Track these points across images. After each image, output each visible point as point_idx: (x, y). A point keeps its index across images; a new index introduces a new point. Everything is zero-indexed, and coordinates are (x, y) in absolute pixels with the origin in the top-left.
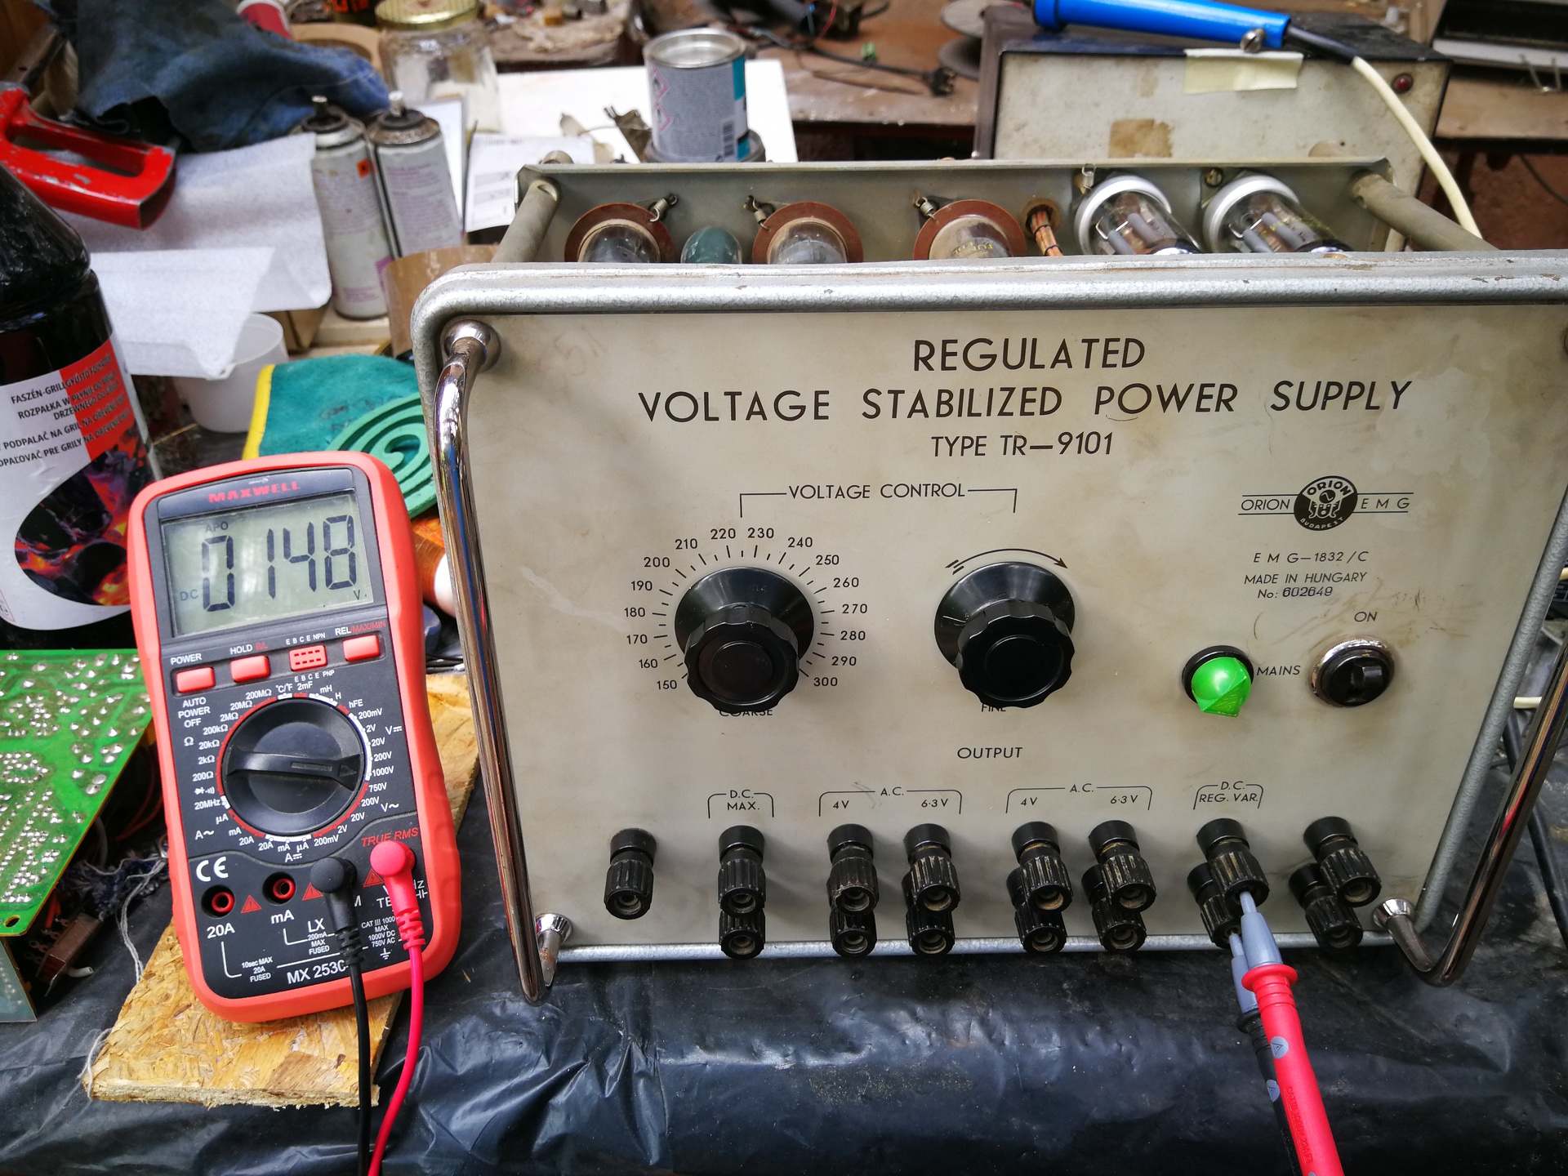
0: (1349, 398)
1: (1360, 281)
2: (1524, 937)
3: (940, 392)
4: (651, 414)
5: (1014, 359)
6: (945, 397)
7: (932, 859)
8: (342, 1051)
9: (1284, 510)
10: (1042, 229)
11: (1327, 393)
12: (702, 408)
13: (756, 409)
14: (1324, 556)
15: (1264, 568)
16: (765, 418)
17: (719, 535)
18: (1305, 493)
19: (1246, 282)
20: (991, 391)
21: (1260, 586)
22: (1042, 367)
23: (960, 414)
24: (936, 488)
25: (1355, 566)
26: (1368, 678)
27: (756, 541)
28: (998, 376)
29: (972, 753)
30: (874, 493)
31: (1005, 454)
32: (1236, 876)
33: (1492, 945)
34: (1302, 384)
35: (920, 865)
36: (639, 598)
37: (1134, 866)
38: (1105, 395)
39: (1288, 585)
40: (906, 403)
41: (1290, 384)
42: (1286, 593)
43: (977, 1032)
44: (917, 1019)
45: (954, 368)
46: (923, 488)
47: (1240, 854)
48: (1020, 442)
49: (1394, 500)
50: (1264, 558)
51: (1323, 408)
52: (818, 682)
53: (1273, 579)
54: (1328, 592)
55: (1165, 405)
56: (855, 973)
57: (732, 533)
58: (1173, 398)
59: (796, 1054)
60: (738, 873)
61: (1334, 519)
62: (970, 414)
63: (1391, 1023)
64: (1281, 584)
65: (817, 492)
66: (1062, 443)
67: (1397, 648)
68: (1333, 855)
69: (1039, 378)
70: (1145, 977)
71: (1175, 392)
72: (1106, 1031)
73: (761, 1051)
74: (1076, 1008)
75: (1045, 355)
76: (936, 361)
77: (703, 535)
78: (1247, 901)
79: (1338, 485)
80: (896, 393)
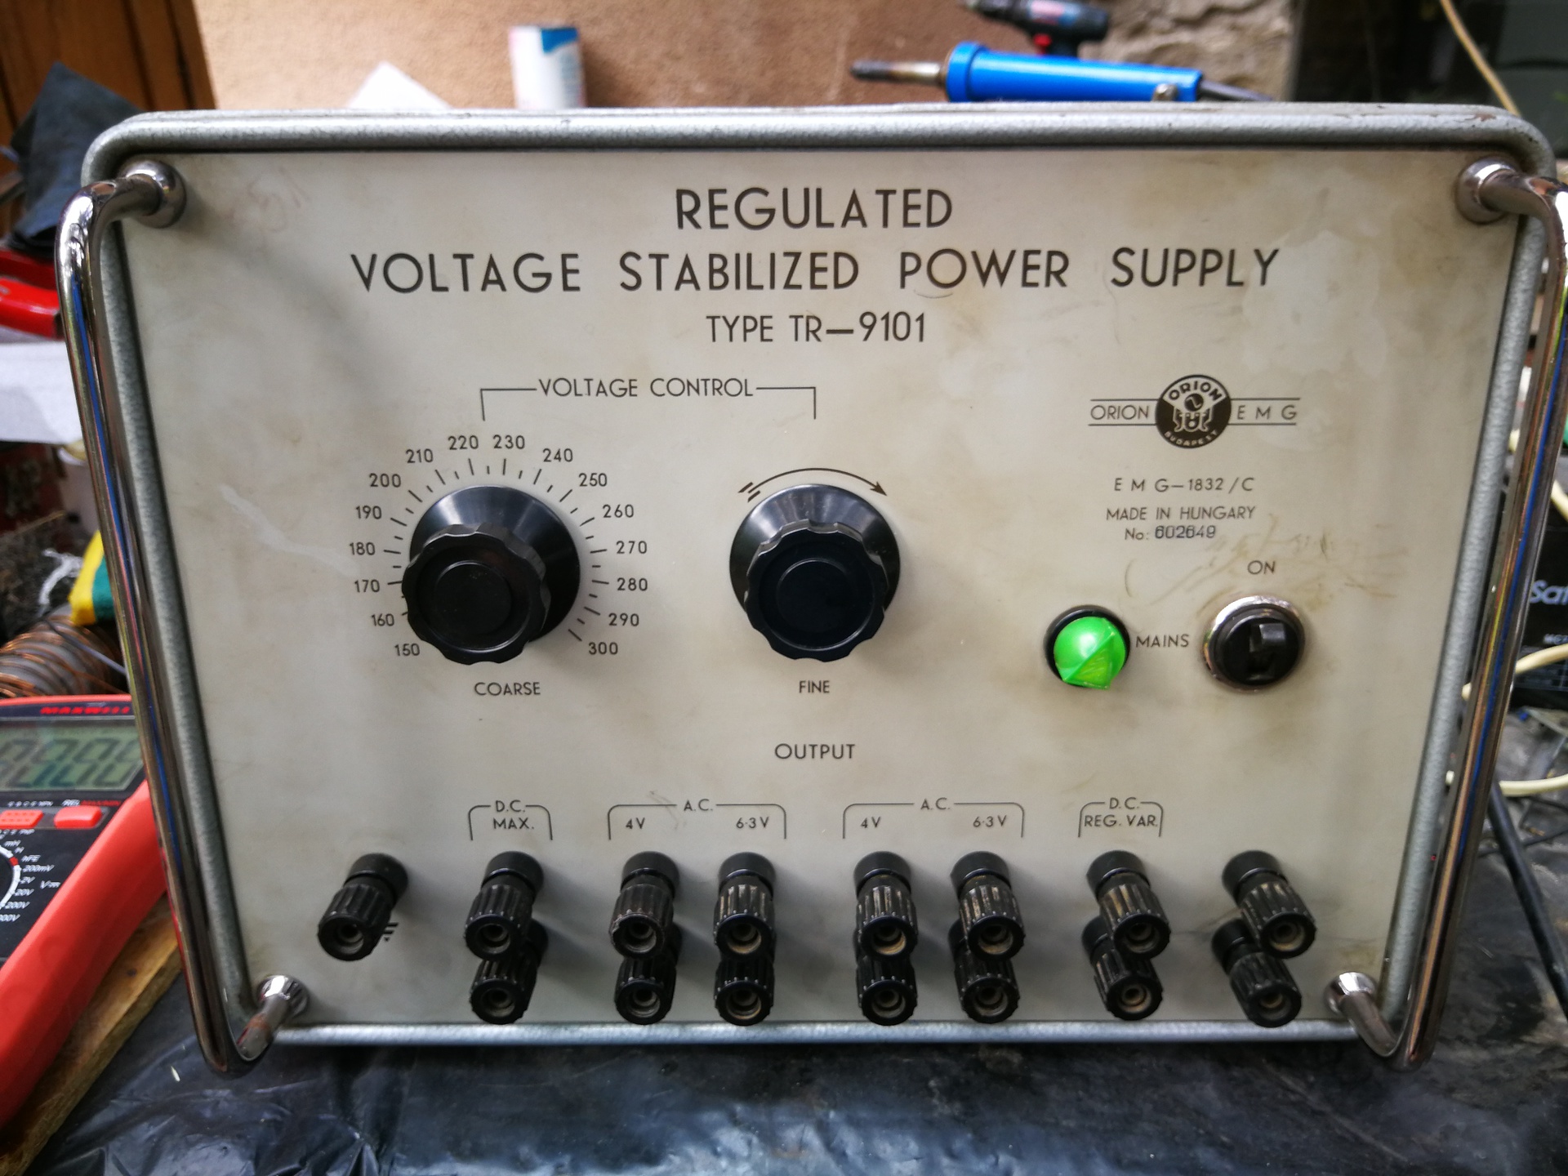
0: (1205, 271)
2: (1527, 1038)
3: (712, 257)
4: (367, 282)
5: (796, 215)
6: (718, 263)
7: (742, 888)
9: (1143, 420)
11: (1178, 264)
12: (427, 275)
13: (492, 278)
14: (1199, 483)
15: (1128, 499)
16: (503, 289)
17: (458, 443)
18: (1166, 398)
20: (773, 256)
21: (1126, 524)
22: (831, 225)
23: (738, 286)
24: (717, 385)
25: (1238, 499)
26: (1268, 642)
27: (504, 452)
28: (778, 238)
29: (793, 751)
30: (642, 389)
31: (796, 339)
32: (1125, 910)
33: (1486, 1047)
34: (1146, 252)
36: (365, 530)
37: (997, 898)
38: (911, 264)
39: (1160, 522)
40: (671, 269)
41: (1131, 252)
42: (1160, 534)
43: (812, 1140)
44: (735, 1122)
45: (725, 226)
46: (702, 384)
47: (1134, 888)
48: (814, 325)
49: (1277, 407)
50: (1126, 485)
51: (1175, 283)
52: (595, 649)
53: (1142, 513)
54: (1211, 533)
55: (984, 277)
56: (666, 1066)
57: (473, 442)
58: (992, 269)
61: (1208, 433)
62: (750, 286)
63: (1357, 1138)
64: (1152, 520)
66: (865, 326)
67: (1306, 611)
68: (1254, 892)
69: (830, 240)
70: (1037, 1076)
71: (993, 260)
72: (980, 1139)
73: (529, 1161)
74: (943, 1109)
75: (834, 210)
76: (702, 216)
77: (438, 443)
79: (1206, 387)
80: (659, 257)
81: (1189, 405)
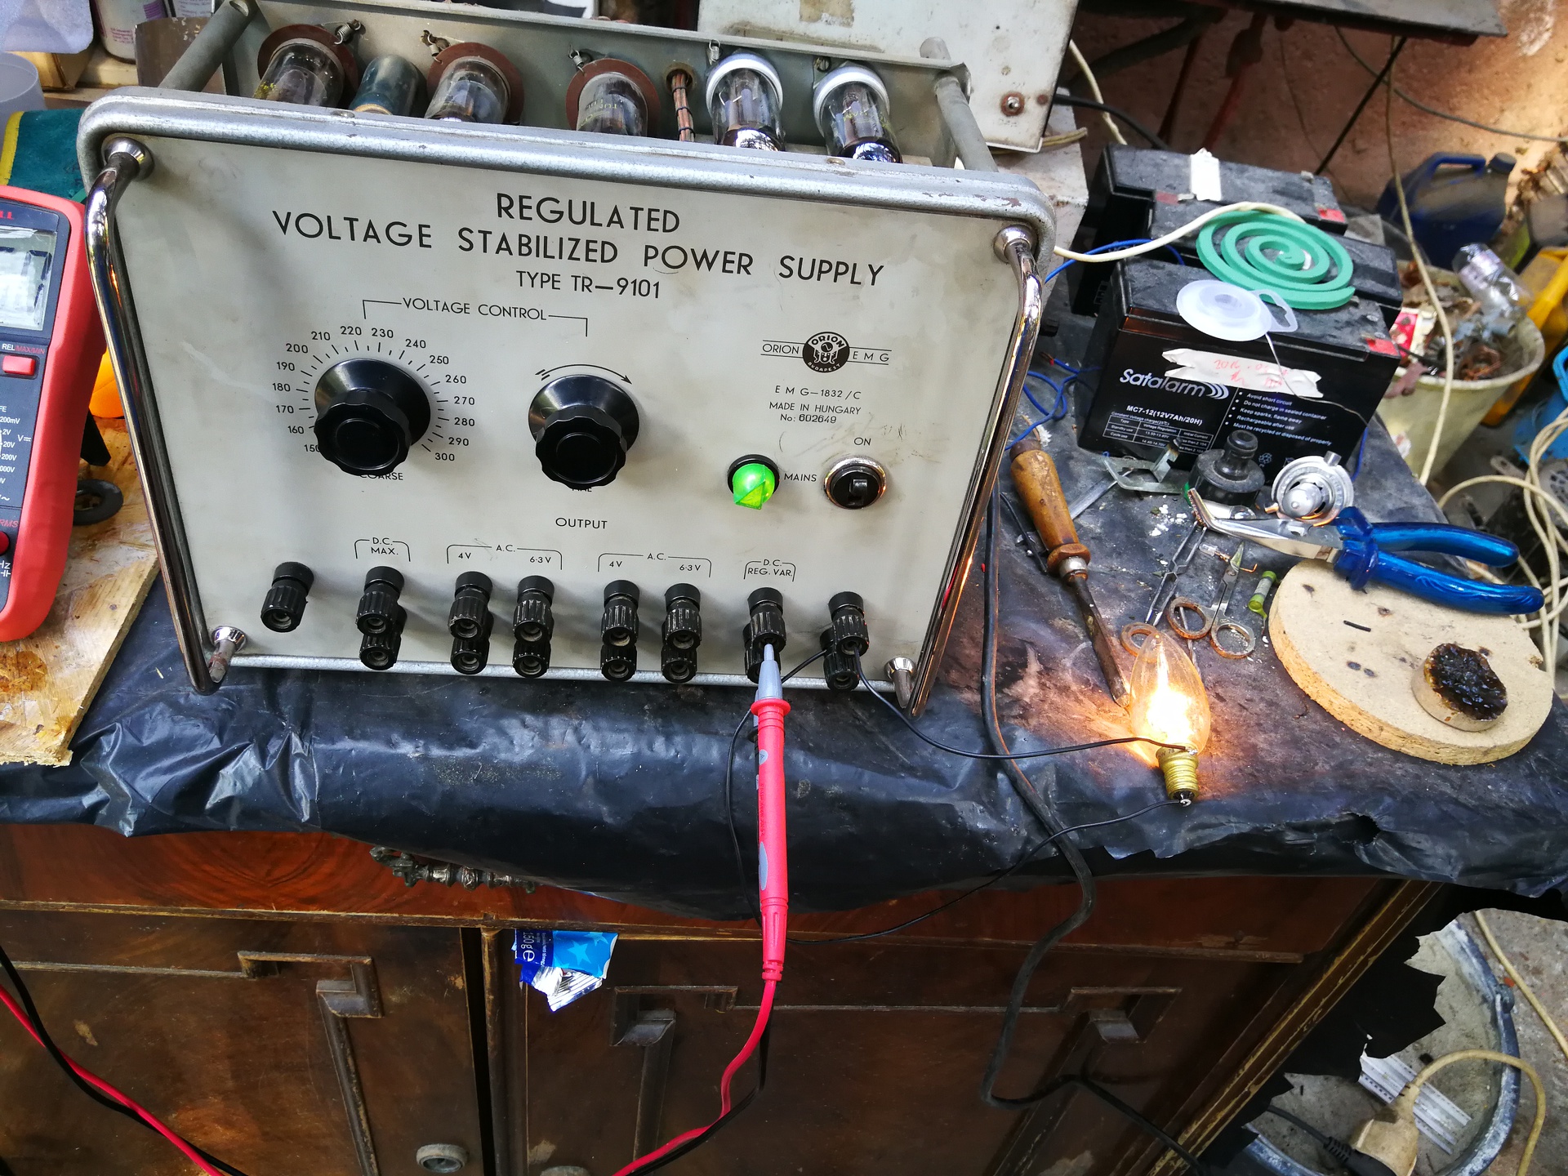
0: (837, 273)
1: (838, 185)
3: (521, 236)
4: (284, 229)
5: (578, 217)
6: (524, 240)
7: (531, 602)
8: (41, 722)
9: (795, 354)
10: (678, 91)
11: (821, 268)
12: (326, 228)
13: (371, 233)
14: (828, 392)
15: (783, 398)
16: (379, 242)
17: (348, 331)
18: (810, 343)
19: (752, 177)
20: (561, 239)
21: (784, 412)
22: (600, 225)
23: (538, 256)
24: (523, 311)
25: (851, 403)
26: (859, 488)
27: (379, 339)
28: (565, 228)
29: (567, 522)
30: (473, 310)
31: (576, 289)
34: (801, 259)
35: (522, 606)
37: (693, 617)
38: (651, 252)
39: (802, 412)
40: (493, 241)
41: (793, 259)
42: (802, 418)
43: (570, 738)
44: (524, 725)
45: (530, 219)
46: (513, 310)
47: (774, 614)
48: (587, 282)
49: (877, 354)
50: (782, 390)
51: (819, 279)
52: (439, 457)
53: (791, 406)
54: (834, 420)
55: (698, 265)
56: (483, 689)
57: (358, 331)
58: (704, 260)
59: (426, 747)
60: (374, 601)
61: (834, 365)
62: (546, 256)
63: (887, 748)
64: (797, 412)
65: (426, 305)
66: (620, 286)
67: (885, 467)
69: (600, 234)
70: (710, 704)
71: (705, 255)
72: (669, 738)
73: (397, 743)
74: (649, 723)
75: (602, 216)
76: (515, 211)
77: (335, 332)
78: (769, 650)
79: (834, 339)
80: (485, 233)
81: (823, 348)
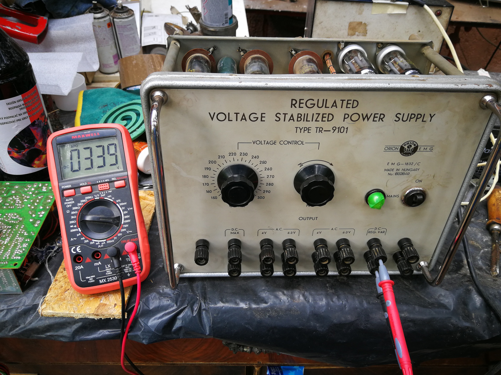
0: (417, 118)
1: (422, 85)
2: (459, 272)
3: (298, 114)
4: (212, 119)
5: (320, 105)
6: (300, 116)
7: (290, 249)
8: (116, 303)
9: (397, 150)
10: (328, 60)
11: (411, 117)
12: (228, 117)
13: (243, 118)
14: (408, 163)
15: (390, 167)
16: (246, 121)
17: (231, 154)
18: (403, 146)
19: (389, 84)
20: (313, 114)
21: (389, 172)
22: (329, 107)
23: (304, 121)
24: (296, 142)
25: (416, 167)
26: (419, 199)
27: (242, 156)
28: (315, 110)
29: (303, 218)
30: (278, 143)
31: (316, 132)
32: (378, 255)
33: (450, 274)
34: (404, 114)
35: (287, 251)
36: (207, 173)
37: (349, 251)
38: (347, 116)
39: (397, 172)
40: (288, 117)
41: (400, 114)
42: (396, 174)
43: (301, 298)
44: (284, 294)
45: (303, 107)
46: (292, 142)
47: (379, 248)
48: (321, 129)
49: (429, 148)
50: (390, 164)
51: (410, 121)
52: (259, 198)
53: (393, 170)
54: (408, 174)
55: (364, 119)
56: (267, 281)
57: (235, 154)
58: (366, 117)
59: (249, 304)
60: (234, 252)
61: (411, 153)
62: (307, 121)
63: (420, 296)
64: (395, 171)
65: (261, 143)
66: (333, 130)
67: (427, 190)
68: (406, 249)
69: (327, 111)
70: (350, 282)
71: (367, 115)
72: (339, 298)
73: (239, 303)
74: (330, 291)
75: (329, 104)
76: (297, 105)
77: (226, 154)
78: (381, 262)
79: (413, 143)
80: (285, 114)
81: (408, 147)
